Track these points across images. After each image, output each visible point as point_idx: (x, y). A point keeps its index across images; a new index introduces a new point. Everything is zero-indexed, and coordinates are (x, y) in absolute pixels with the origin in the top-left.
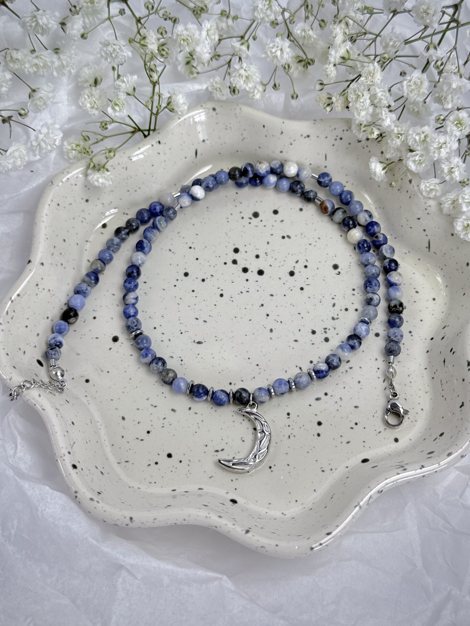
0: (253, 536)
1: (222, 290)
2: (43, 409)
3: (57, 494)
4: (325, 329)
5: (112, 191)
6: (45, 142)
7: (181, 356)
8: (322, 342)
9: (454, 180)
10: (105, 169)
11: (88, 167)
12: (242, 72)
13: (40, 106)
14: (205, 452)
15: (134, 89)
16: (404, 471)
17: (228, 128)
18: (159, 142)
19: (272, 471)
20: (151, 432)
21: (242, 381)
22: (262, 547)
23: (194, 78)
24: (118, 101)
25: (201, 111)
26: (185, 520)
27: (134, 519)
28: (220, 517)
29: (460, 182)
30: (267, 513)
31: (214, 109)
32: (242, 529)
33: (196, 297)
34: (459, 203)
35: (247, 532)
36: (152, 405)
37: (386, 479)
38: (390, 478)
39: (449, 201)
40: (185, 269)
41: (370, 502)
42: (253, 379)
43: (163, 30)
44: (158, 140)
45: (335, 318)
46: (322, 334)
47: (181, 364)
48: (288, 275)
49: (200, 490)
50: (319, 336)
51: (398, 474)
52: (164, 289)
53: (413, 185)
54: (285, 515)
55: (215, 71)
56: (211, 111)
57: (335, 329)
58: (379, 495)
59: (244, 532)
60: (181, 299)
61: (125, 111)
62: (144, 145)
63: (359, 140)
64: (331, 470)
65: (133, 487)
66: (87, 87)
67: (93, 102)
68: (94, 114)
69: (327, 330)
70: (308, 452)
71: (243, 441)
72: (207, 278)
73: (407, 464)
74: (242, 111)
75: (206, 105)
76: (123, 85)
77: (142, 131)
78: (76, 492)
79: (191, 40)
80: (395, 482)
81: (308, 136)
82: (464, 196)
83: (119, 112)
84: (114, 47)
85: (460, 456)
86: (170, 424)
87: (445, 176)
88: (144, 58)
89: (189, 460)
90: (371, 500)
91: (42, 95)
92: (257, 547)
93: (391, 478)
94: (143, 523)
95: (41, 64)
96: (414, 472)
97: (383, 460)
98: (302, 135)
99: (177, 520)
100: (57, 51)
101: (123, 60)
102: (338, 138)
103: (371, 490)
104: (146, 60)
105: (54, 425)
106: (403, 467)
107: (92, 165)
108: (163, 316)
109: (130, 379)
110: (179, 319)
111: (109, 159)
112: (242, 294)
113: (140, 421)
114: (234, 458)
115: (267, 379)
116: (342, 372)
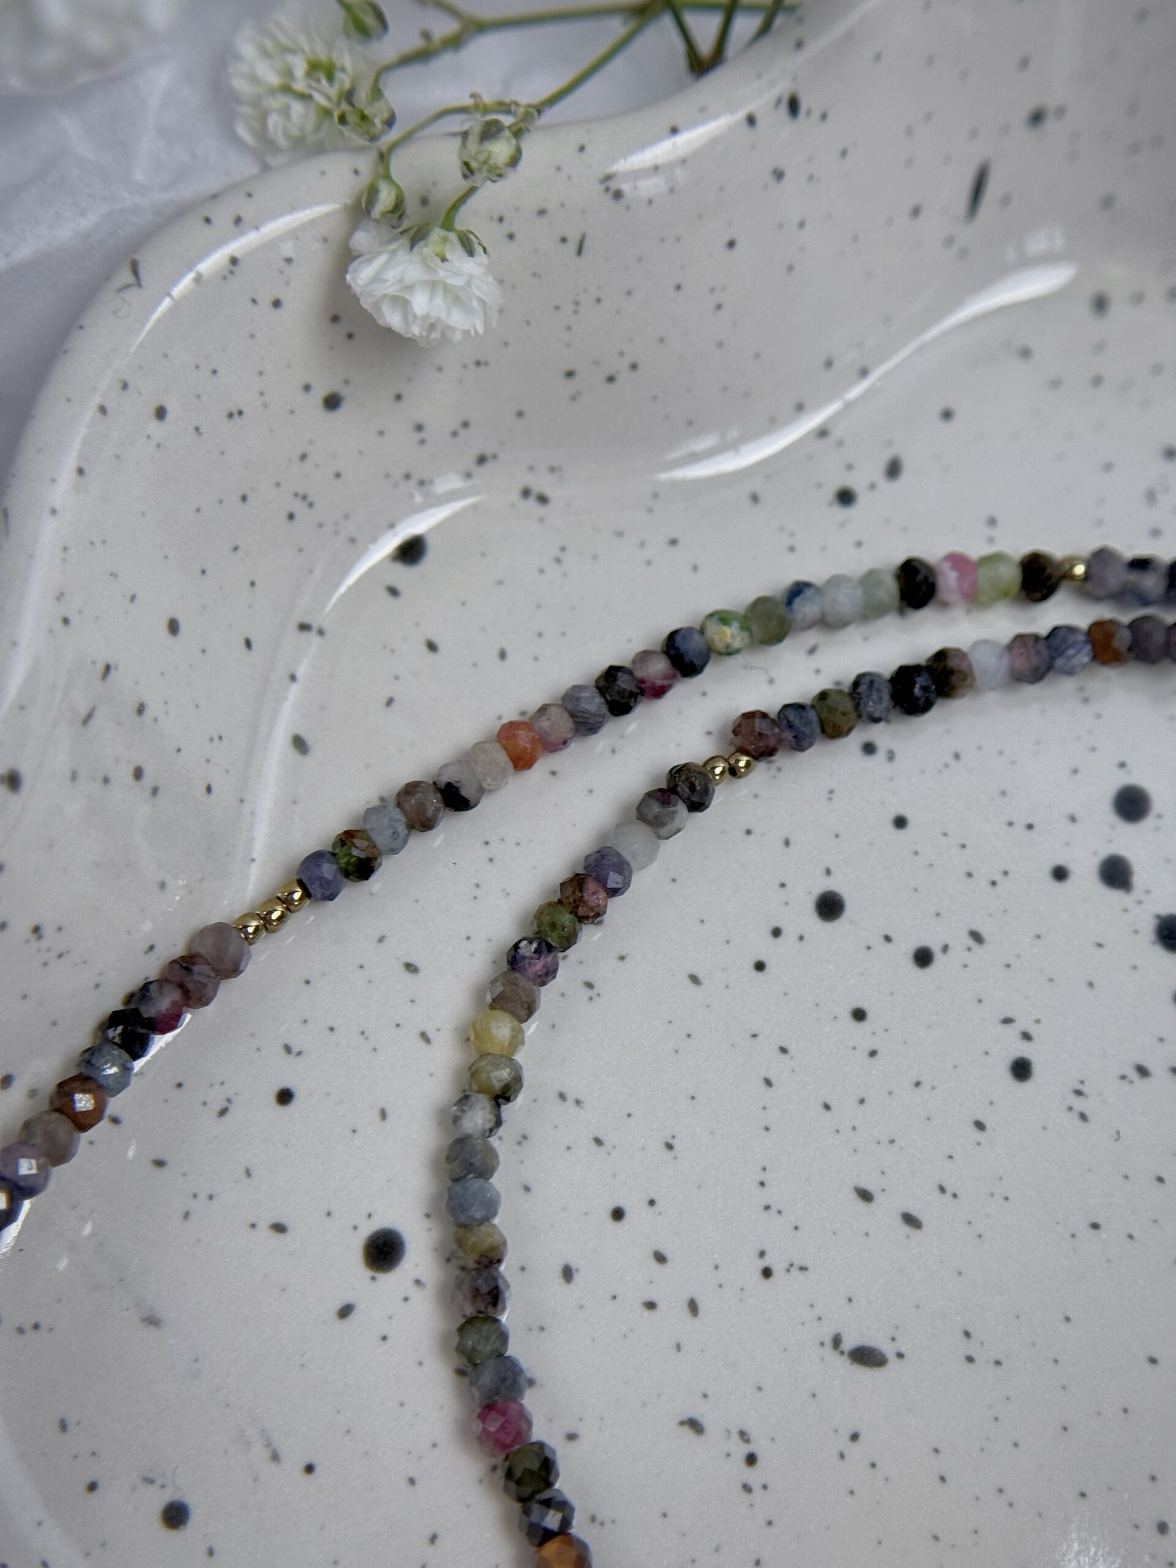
1: (1026, 1036)
5: (478, 363)
7: (753, 1434)
10: (452, 236)
18: (793, 105)
33: (873, 1053)
40: (828, 872)
44: (785, 90)
47: (747, 1488)
52: (694, 979)
60: (784, 1050)
62: (702, 113)
72: (945, 949)
107: (386, 198)
108: (670, 1147)
109: (433, 1539)
110: (762, 1177)
111: (477, 179)
112: (1140, 1083)
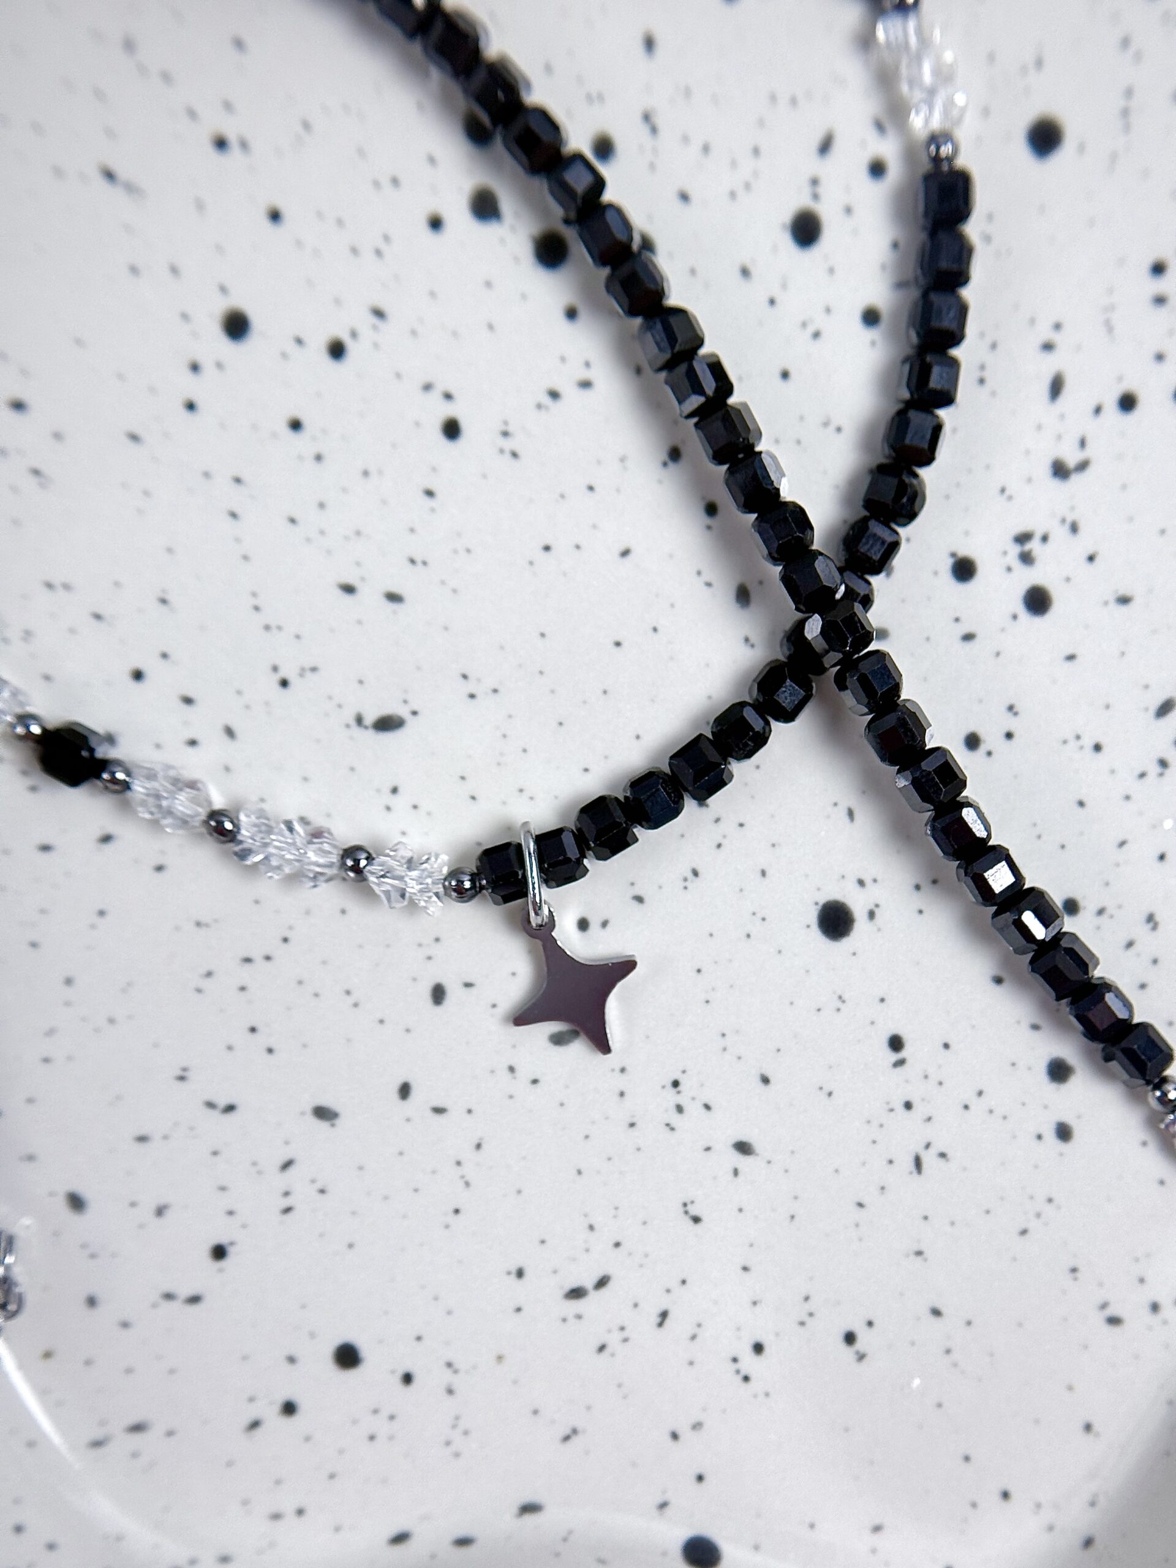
1: (449, 396)
4: (1023, 538)
8: (1015, 617)
14: (519, 1310)
19: (861, 1357)
20: (232, 1251)
21: (639, 899)
33: (318, 457)
36: (211, 1105)
40: (225, 290)
42: (694, 884)
46: (1009, 569)
48: (788, 243)
49: (528, 1516)
50: (1001, 585)
52: (134, 438)
57: (1074, 528)
60: (238, 481)
64: (1155, 1308)
69: (1034, 546)
70: (1024, 1232)
71: (696, 1220)
72: (354, 335)
86: (322, 1191)
89: (449, 1365)
108: (164, 601)
109: (69, 981)
110: (255, 602)
113: (162, 1201)
114: (664, 1315)
115: (763, 873)
116: (1142, 775)
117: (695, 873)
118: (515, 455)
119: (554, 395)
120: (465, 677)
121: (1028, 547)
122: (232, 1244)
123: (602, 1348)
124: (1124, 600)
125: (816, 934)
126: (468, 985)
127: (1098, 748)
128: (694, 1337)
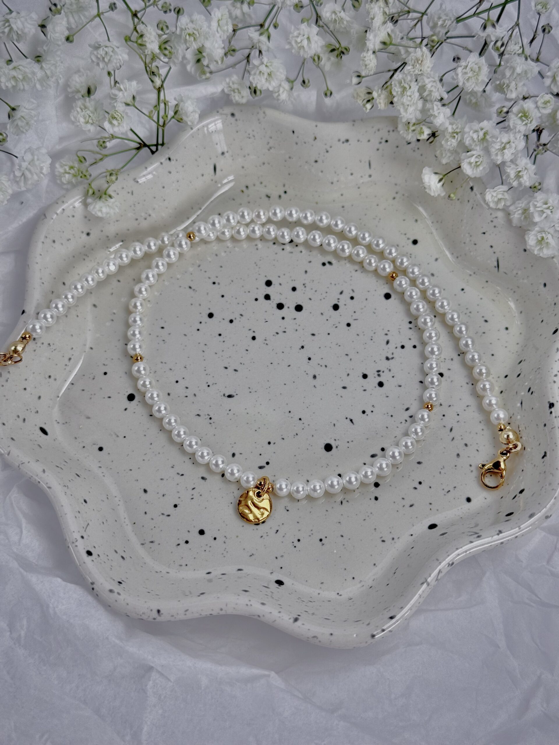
0: (303, 624)
1: (254, 332)
2: (49, 488)
3: (72, 587)
4: (379, 371)
5: (117, 221)
6: (30, 171)
7: (210, 414)
8: (375, 387)
9: (523, 186)
10: (107, 196)
11: (86, 194)
12: (263, 68)
13: (22, 127)
14: (243, 526)
15: (134, 98)
16: (478, 539)
17: (251, 136)
18: (170, 159)
19: (323, 544)
20: (178, 506)
21: (283, 439)
22: (314, 637)
23: (206, 79)
24: (115, 113)
25: (216, 118)
26: (221, 610)
27: (162, 612)
28: (263, 604)
29: (531, 187)
30: (319, 594)
31: (233, 115)
32: (290, 617)
33: (224, 342)
34: (530, 212)
35: (296, 620)
36: (178, 474)
37: (457, 549)
38: (461, 548)
39: (519, 210)
40: (209, 309)
41: (439, 577)
42: (296, 437)
43: (163, 24)
44: (167, 156)
45: (390, 357)
46: (375, 377)
47: (210, 423)
48: (332, 309)
49: (240, 572)
50: (373, 380)
51: (471, 542)
52: (185, 335)
53: (475, 193)
54: (341, 595)
55: (231, 69)
56: (229, 116)
57: (390, 370)
58: (450, 568)
59: (292, 620)
60: (206, 345)
61: (125, 125)
62: (152, 164)
63: (409, 142)
64: (393, 539)
65: (161, 572)
66: (79, 99)
67: (87, 116)
68: (89, 131)
69: (381, 373)
70: (365, 520)
71: (288, 511)
72: (235, 319)
73: (481, 530)
74: (266, 115)
75: (223, 111)
76: (120, 94)
77: (148, 147)
78: (92, 583)
79: (198, 35)
80: (468, 552)
81: (347, 141)
82: (536, 203)
83: (118, 126)
84: (106, 49)
85: (544, 517)
86: (201, 495)
87: (511, 181)
88: (144, 60)
89: (225, 537)
90: (441, 575)
91: (23, 114)
92: (308, 638)
93: (463, 548)
94: (172, 616)
95: (21, 77)
96: (490, 538)
97: (453, 525)
98: (339, 140)
99: (212, 610)
100: (39, 58)
101: (118, 65)
102: (383, 141)
103: (440, 563)
104: (147, 61)
105: (62, 506)
106: (476, 533)
107: (91, 192)
108: (185, 367)
109: (151, 444)
110: (205, 369)
111: (110, 184)
112: (277, 336)
113: (164, 494)
114: (277, 531)
115: (313, 436)
116: (401, 423)
117: (297, 434)
118: (267, 344)
119: (277, 333)
120: (249, 388)
121: (379, 373)
122: (179, 504)
123: (262, 537)
124: (400, 386)
125: (324, 450)
126: (241, 454)
127: (392, 416)
128: (284, 536)
